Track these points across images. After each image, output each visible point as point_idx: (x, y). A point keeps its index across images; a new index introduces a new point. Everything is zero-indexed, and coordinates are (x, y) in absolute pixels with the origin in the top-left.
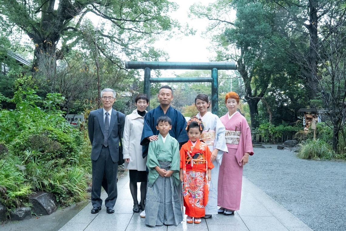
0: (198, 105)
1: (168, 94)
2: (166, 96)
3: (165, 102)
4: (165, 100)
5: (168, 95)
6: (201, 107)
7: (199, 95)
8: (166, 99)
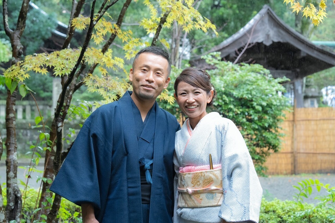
0: (182, 99)
1: (159, 69)
2: (151, 76)
3: (148, 91)
4: (149, 85)
5: (157, 72)
6: (190, 104)
7: (183, 72)
8: (153, 85)
